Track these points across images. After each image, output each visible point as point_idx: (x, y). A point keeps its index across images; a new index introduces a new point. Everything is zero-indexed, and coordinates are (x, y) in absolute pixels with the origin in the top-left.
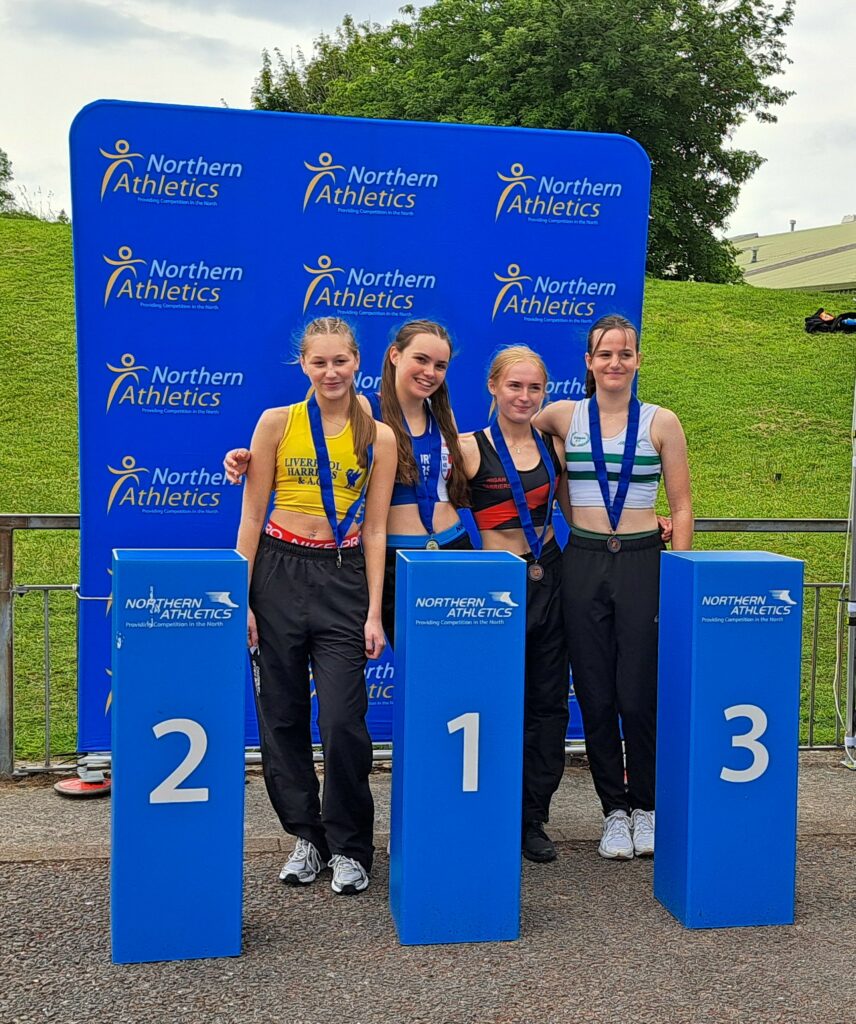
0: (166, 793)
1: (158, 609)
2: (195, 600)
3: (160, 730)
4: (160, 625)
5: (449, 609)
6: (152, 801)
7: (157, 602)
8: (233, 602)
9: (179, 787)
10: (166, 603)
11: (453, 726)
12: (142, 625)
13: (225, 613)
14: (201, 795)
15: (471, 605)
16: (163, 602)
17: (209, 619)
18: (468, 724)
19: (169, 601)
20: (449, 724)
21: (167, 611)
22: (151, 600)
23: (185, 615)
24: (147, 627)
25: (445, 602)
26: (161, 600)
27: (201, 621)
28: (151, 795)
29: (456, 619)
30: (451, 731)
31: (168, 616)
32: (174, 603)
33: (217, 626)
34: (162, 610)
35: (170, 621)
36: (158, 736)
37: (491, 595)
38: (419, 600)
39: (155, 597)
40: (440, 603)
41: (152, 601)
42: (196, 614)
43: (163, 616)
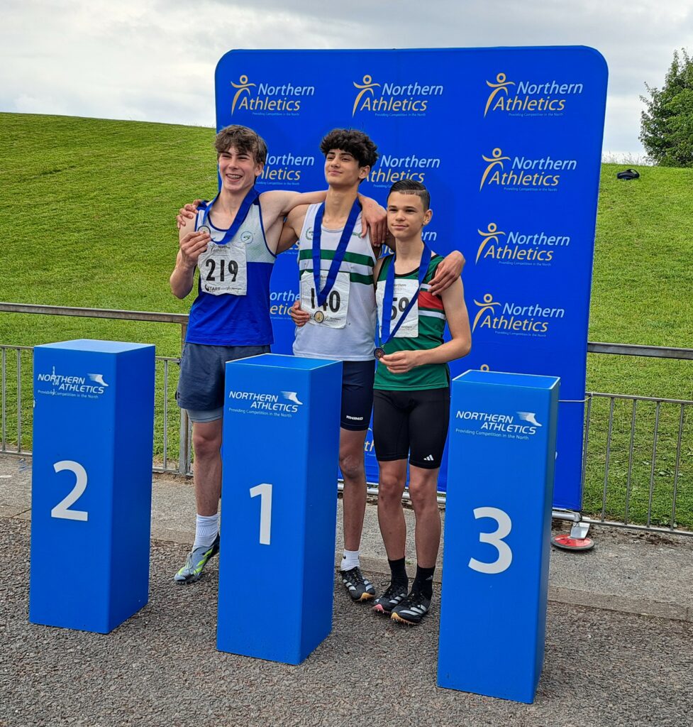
0: (61, 511)
1: (57, 383)
2: (81, 379)
3: (59, 467)
4: (59, 394)
5: (252, 401)
6: (53, 516)
7: (57, 378)
8: (105, 382)
9: (68, 509)
10: (63, 379)
11: (254, 492)
12: (47, 393)
13: (99, 389)
14: (82, 516)
15: (268, 400)
16: (61, 378)
17: (89, 393)
18: (264, 491)
19: (65, 378)
20: (251, 490)
21: (63, 385)
22: (54, 375)
23: (74, 388)
24: (51, 395)
25: (249, 395)
26: (59, 377)
27: (85, 393)
28: (53, 511)
29: (257, 410)
30: (252, 496)
31: (63, 388)
32: (68, 379)
33: (94, 399)
34: (60, 383)
35: (65, 392)
36: (57, 471)
37: (282, 394)
38: (231, 392)
39: (55, 374)
40: (246, 396)
41: (53, 377)
42: (81, 388)
43: (61, 388)
